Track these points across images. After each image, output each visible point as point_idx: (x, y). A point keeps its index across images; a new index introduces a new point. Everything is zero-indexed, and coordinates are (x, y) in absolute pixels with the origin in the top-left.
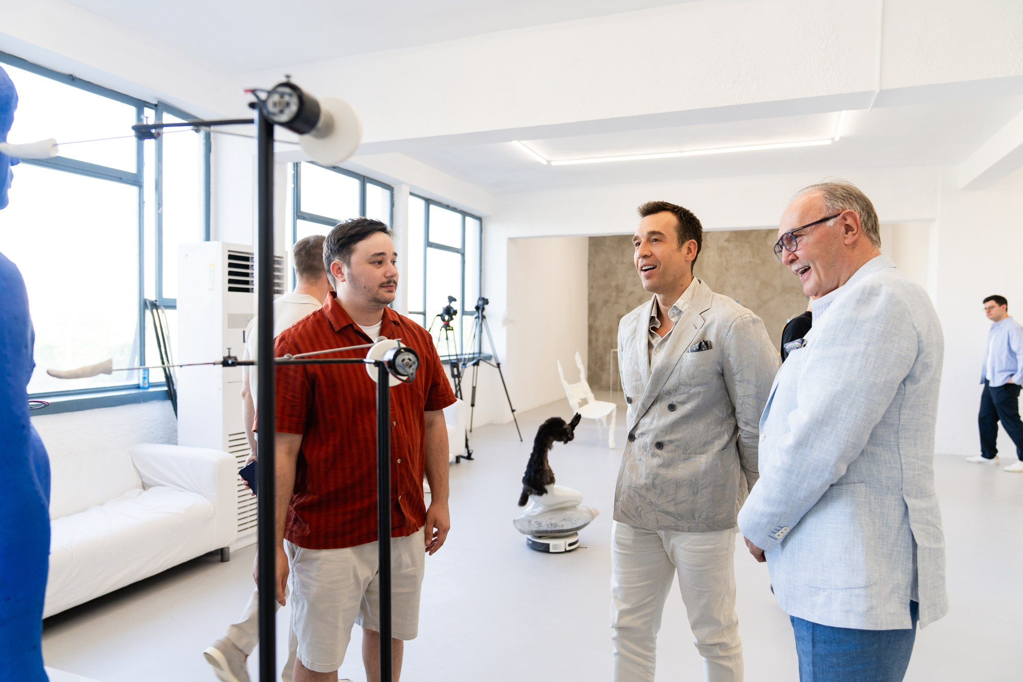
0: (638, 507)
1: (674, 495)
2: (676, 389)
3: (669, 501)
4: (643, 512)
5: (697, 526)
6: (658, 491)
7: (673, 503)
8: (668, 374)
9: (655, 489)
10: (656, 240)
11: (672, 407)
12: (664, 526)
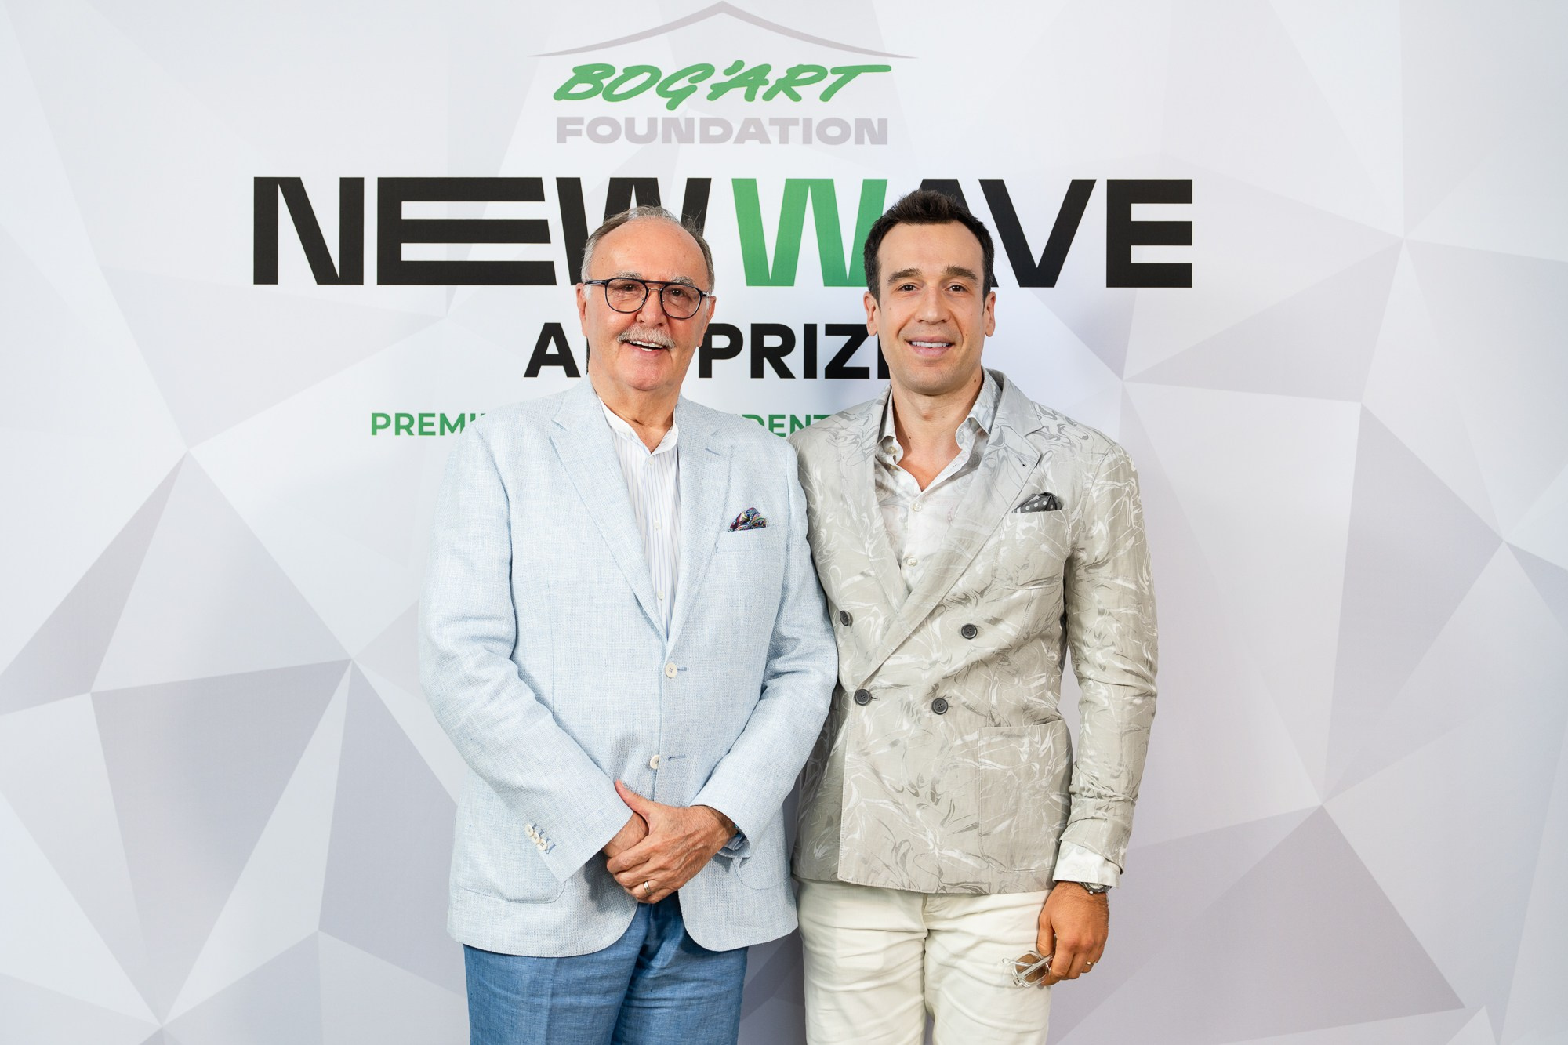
0: (901, 844)
1: (976, 817)
2: (984, 591)
3: (968, 829)
4: (910, 855)
5: (1017, 880)
6: (944, 807)
7: (975, 832)
8: (969, 556)
9: (936, 804)
10: (957, 288)
11: (969, 631)
12: (951, 884)
